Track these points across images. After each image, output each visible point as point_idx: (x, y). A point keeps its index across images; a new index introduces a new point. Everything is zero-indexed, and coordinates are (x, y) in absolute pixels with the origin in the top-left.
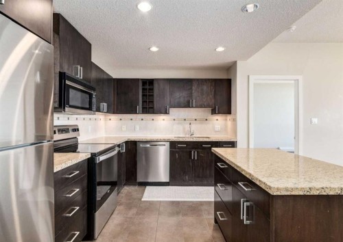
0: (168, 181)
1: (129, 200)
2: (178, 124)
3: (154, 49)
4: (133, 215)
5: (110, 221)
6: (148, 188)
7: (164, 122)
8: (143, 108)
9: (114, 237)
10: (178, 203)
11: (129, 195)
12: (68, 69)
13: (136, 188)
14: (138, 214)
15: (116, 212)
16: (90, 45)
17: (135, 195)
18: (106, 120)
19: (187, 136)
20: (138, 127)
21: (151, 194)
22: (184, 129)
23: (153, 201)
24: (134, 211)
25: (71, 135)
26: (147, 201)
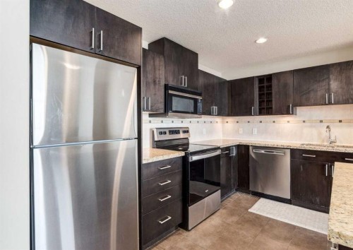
0: (289, 198)
1: (235, 206)
2: (311, 127)
3: (262, 40)
4: (232, 222)
5: (208, 220)
6: (262, 200)
7: (289, 124)
8: (260, 109)
9: (205, 235)
10: (294, 227)
11: (238, 202)
12: (173, 81)
13: (249, 197)
14: (238, 223)
15: (217, 214)
16: (197, 54)
17: (244, 203)
18: (223, 122)
19: (325, 144)
20: (255, 131)
21: (263, 208)
22: (320, 134)
23: (260, 216)
24: (235, 219)
25: (182, 135)
26: (254, 214)
